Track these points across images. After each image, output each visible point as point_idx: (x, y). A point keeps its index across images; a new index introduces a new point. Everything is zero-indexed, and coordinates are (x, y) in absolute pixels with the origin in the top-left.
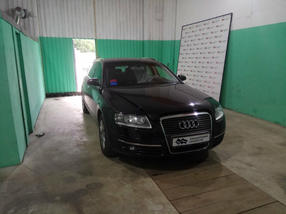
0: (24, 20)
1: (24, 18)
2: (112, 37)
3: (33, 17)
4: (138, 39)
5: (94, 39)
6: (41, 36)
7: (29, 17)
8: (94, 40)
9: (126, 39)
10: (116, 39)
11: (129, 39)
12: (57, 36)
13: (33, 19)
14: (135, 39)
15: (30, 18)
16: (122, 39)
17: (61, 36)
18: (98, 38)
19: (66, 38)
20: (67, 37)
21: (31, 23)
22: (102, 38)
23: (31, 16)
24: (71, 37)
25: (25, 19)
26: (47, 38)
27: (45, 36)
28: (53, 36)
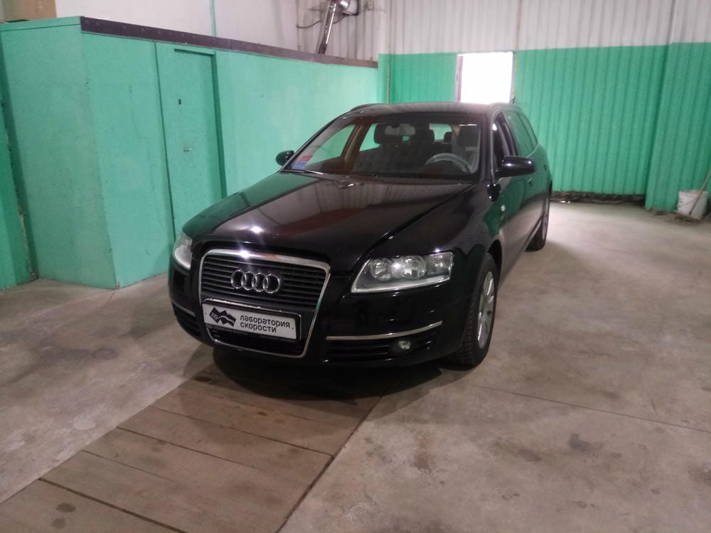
0: (357, 20)
1: (357, 14)
2: (562, 40)
3: (373, 9)
4: (649, 42)
5: (510, 51)
6: (392, 53)
7: (364, 11)
8: (511, 53)
9: (606, 44)
10: (573, 46)
11: (615, 43)
12: (424, 52)
13: (373, 15)
14: (638, 43)
15: (368, 13)
16: (593, 44)
17: (432, 51)
18: (522, 47)
19: (444, 55)
20: (446, 51)
21: (368, 24)
22: (532, 47)
23: (369, 10)
24: (455, 50)
25: (358, 17)
26: (403, 56)
27: (399, 51)
28: (417, 50)
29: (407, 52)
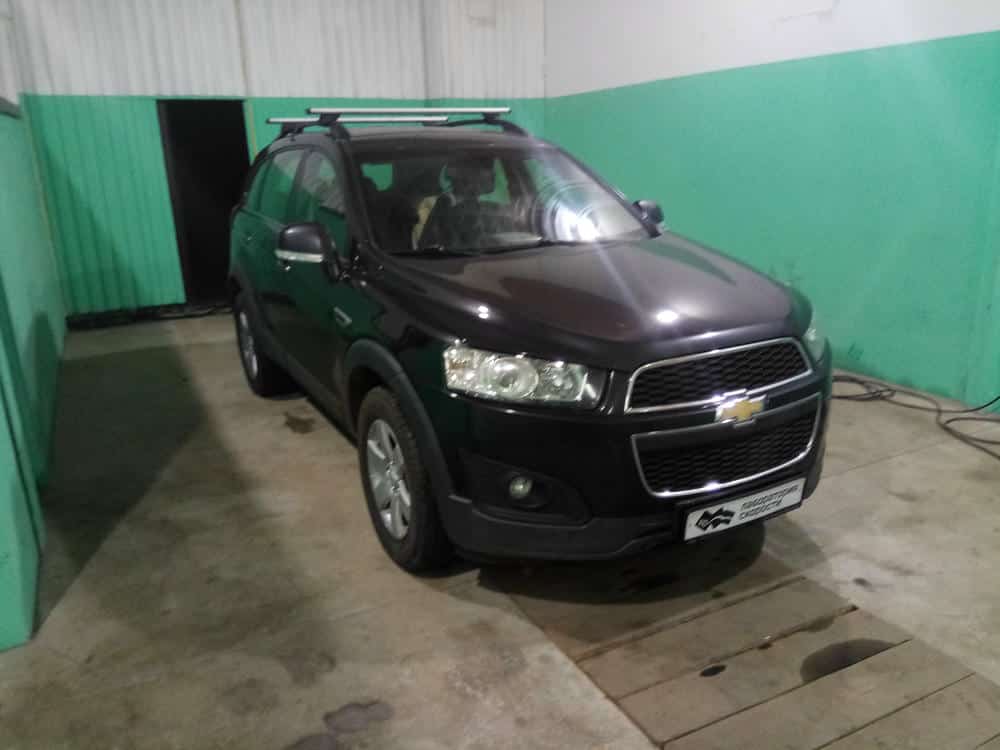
6: (29, 91)
12: (93, 92)
18: (255, 93)
19: (132, 99)
20: (134, 92)
24: (150, 92)
26: (54, 98)
27: (44, 89)
28: (79, 89)
29: (60, 91)
